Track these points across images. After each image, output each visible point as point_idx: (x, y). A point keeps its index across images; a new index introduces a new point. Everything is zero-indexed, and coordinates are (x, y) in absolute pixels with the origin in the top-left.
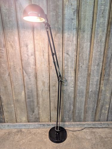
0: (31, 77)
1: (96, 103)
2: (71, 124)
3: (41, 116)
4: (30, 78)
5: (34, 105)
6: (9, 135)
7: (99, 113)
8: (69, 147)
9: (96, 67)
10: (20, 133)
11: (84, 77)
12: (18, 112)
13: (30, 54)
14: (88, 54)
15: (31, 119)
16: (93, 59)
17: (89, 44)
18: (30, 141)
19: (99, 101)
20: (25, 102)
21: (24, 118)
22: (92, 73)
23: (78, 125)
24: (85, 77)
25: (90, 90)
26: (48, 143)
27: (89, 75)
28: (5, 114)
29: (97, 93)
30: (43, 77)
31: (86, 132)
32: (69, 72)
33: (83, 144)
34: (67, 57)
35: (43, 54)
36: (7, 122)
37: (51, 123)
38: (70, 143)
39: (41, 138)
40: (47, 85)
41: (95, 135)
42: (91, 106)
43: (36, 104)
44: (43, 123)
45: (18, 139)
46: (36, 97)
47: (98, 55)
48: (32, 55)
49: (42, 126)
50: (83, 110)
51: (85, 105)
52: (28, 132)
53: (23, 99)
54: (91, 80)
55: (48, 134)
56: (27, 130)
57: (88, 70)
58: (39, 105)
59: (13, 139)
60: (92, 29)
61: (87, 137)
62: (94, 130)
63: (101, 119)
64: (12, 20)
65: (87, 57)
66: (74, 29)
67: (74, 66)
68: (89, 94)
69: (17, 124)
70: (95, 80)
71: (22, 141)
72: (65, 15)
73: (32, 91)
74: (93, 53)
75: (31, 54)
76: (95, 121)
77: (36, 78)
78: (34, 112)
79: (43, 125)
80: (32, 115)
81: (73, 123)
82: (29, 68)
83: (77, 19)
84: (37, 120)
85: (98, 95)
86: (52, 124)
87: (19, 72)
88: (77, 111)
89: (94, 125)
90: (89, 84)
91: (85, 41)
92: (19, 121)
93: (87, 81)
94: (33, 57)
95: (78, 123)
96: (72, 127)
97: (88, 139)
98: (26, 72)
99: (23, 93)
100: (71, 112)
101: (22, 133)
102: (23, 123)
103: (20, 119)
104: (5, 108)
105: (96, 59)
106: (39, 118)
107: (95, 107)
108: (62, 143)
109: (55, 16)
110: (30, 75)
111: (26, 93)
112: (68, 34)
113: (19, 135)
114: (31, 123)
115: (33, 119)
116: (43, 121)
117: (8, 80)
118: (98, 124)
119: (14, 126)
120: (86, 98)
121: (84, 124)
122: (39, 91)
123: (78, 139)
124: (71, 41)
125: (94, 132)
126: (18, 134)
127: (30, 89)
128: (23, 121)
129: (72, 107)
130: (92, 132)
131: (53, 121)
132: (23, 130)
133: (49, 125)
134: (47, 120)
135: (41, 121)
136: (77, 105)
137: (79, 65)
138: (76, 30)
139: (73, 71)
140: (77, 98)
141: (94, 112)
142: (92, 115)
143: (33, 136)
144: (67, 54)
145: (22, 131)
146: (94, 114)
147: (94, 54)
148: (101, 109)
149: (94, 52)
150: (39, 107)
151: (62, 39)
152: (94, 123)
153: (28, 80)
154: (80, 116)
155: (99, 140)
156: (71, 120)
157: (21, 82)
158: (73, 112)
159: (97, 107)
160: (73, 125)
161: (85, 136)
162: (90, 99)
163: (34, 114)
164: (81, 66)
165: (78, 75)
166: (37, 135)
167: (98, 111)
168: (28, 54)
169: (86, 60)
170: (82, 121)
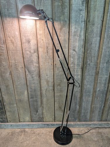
1: (104, 103)
3: (45, 115)
4: (33, 77)
5: (37, 105)
6: (13, 135)
7: (106, 112)
9: (105, 64)
10: (24, 133)
11: (91, 76)
12: (21, 112)
14: (97, 50)
16: (102, 55)
17: (99, 38)
18: (34, 143)
19: (107, 101)
20: (28, 102)
21: (28, 117)
22: (100, 71)
23: (83, 125)
24: (93, 76)
25: (98, 89)
26: (53, 145)
27: (97, 73)
28: (8, 114)
29: (105, 92)
30: (47, 75)
31: (92, 132)
32: (76, 70)
33: (90, 146)
34: (74, 53)
35: (47, 51)
36: (10, 122)
37: (55, 123)
38: (76, 145)
39: (46, 140)
40: (51, 84)
41: (102, 136)
42: (98, 106)
43: (39, 103)
44: (47, 123)
45: (22, 140)
46: (39, 97)
47: (109, 51)
48: (35, 52)
50: (89, 110)
51: (92, 104)
52: (32, 132)
53: (26, 99)
54: (99, 79)
55: (52, 135)
56: (31, 130)
57: (97, 68)
58: (43, 104)
59: (17, 140)
60: (103, 22)
61: (93, 138)
62: (100, 130)
63: (108, 118)
64: (12, 12)
65: (96, 54)
66: (82, 22)
67: (81, 64)
68: (96, 94)
69: (20, 123)
70: (104, 79)
71: (25, 142)
72: (72, 5)
73: (35, 90)
75: (33, 51)
76: (101, 121)
77: (40, 76)
78: (38, 112)
79: (48, 125)
80: (35, 115)
81: (78, 122)
82: (32, 66)
83: (86, 10)
84: (41, 120)
85: (106, 95)
86: (57, 124)
87: (21, 71)
88: (83, 111)
89: (100, 125)
90: (97, 83)
91: (95, 35)
92: (22, 121)
93: (95, 80)
94: (36, 54)
95: (84, 123)
97: (95, 141)
98: (28, 70)
99: (26, 93)
100: (76, 112)
101: (26, 134)
102: (26, 123)
103: (24, 119)
104: (7, 108)
105: (105, 56)
106: (43, 117)
107: (103, 107)
108: (68, 145)
109: (60, 7)
110: (33, 73)
111: (29, 93)
112: (76, 28)
113: (23, 136)
114: (35, 123)
115: (37, 119)
116: (47, 121)
117: (9, 79)
118: (105, 124)
119: (17, 126)
120: (93, 98)
121: (90, 124)
122: (43, 91)
123: (85, 140)
124: (78, 36)
125: (101, 133)
126: (21, 135)
127: (33, 88)
128: (27, 121)
129: (78, 107)
130: (98, 132)
131: (57, 121)
132: (27, 130)
133: (53, 125)
134: (51, 119)
135: (45, 121)
136: (84, 104)
137: (86, 62)
138: (85, 23)
139: (80, 69)
140: (84, 98)
141: (101, 112)
142: (99, 115)
143: (37, 136)
144: (74, 50)
145: (25, 131)
146: (101, 114)
147: (103, 50)
148: (108, 109)
149: (103, 48)
150: (43, 107)
151: (68, 33)
152: (100, 123)
153: (31, 79)
154: (86, 116)
155: (107, 142)
156: (77, 120)
157: (23, 81)
158: (78, 112)
159: (104, 107)
160: (78, 125)
161: (92, 137)
162: (97, 98)
163: (37, 114)
164: (89, 64)
165: (86, 74)
166: (41, 136)
167: (105, 111)
168: (30, 51)
169: (95, 57)
170: (88, 120)
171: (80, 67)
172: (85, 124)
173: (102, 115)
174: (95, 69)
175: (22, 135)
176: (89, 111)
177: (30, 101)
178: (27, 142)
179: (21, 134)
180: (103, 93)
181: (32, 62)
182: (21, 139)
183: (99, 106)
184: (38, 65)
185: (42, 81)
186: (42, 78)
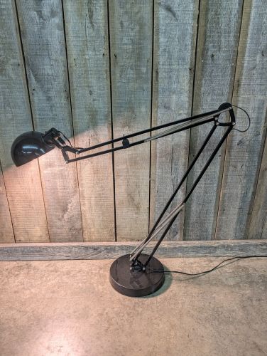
0: (52, 94)
1: (253, 181)
2: (177, 246)
3: (89, 222)
4: (49, 99)
7: (260, 212)
8: (172, 306)
9: (259, 56)
13: (46, 11)
14: (234, 12)
15: (59, 231)
16: (251, 27)
18: (53, 292)
19: (263, 175)
20: (38, 178)
21: (38, 229)
22: (244, 80)
23: (196, 250)
24: (223, 94)
25: (238, 140)
26: (109, 296)
27: (235, 87)
29: (258, 148)
30: (91, 93)
32: (174, 75)
33: (214, 298)
35: (90, 10)
37: (118, 244)
39: (88, 284)
41: (249, 275)
42: (238, 190)
43: (71, 183)
44: (94, 244)
48: (53, 14)
49: (91, 251)
50: (213, 205)
51: (219, 187)
52: (51, 269)
53: (32, 168)
55: (108, 274)
56: (47, 264)
57: (234, 69)
58: (82, 187)
61: (224, 280)
63: (264, 230)
65: (233, 24)
67: (188, 55)
68: (232, 153)
69: (17, 245)
70: (254, 104)
71: (28, 292)
74: (251, 7)
75: (49, 10)
76: (246, 237)
77: (69, 97)
78: (67, 210)
79: (95, 249)
80: (60, 219)
81: (183, 242)
82: (47, 60)
84: (77, 235)
85: (261, 157)
86: (121, 248)
87: (13, 77)
88: (194, 208)
89: (242, 248)
92: (22, 239)
94: (57, 20)
95: (197, 243)
96: (180, 254)
97: (230, 286)
98: (35, 76)
101: (32, 272)
102: (33, 245)
103: (27, 232)
105: (259, 30)
106: (82, 228)
107: (250, 195)
110: (50, 86)
113: (21, 277)
115: (65, 232)
116: (93, 237)
118: (257, 245)
119: (9, 253)
121: (216, 248)
125: (245, 269)
128: (35, 239)
130: (239, 267)
131: (123, 238)
132: (35, 263)
133: (112, 249)
134: (106, 234)
135: (87, 239)
137: (205, 50)
139: (187, 73)
141: (246, 210)
142: (239, 221)
143: (64, 277)
144: (169, 9)
145: (30, 265)
146: (245, 217)
147: (253, 11)
149: (254, 4)
150: (81, 196)
152: (243, 244)
153: (46, 105)
154: (202, 224)
155: (262, 288)
156: (178, 236)
157: (22, 111)
159: (254, 194)
160: (181, 249)
161: (220, 277)
162: (235, 167)
163: (66, 216)
164: (213, 56)
165: (203, 89)
166: (74, 276)
167: (256, 208)
168: (41, 11)
169: (229, 32)
170: (210, 237)
171: (188, 67)
172: (201, 247)
173: (249, 221)
174: (229, 72)
175: (21, 275)
176: (213, 208)
177: (42, 174)
178: (32, 290)
179: (16, 273)
180: (251, 152)
181: (45, 46)
182: (16, 284)
183: (240, 191)
184: (63, 58)
185: (77, 112)
186: (76, 103)
